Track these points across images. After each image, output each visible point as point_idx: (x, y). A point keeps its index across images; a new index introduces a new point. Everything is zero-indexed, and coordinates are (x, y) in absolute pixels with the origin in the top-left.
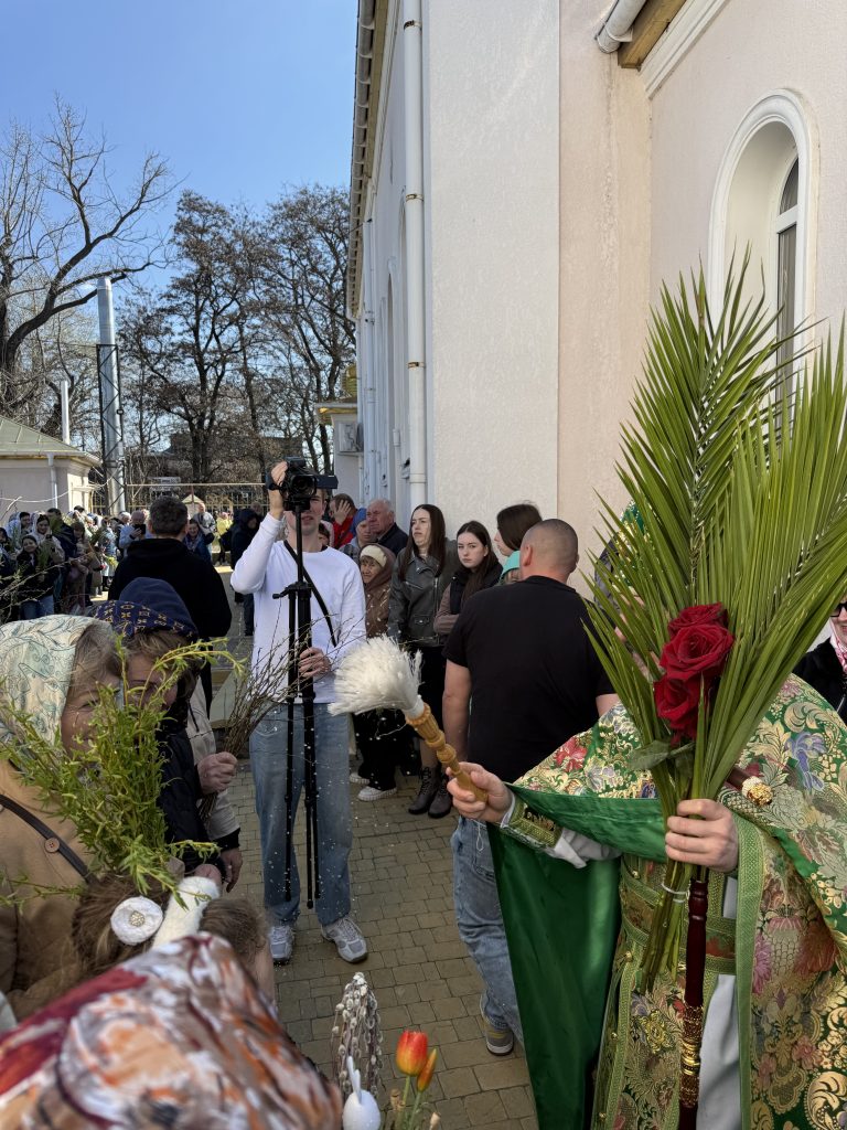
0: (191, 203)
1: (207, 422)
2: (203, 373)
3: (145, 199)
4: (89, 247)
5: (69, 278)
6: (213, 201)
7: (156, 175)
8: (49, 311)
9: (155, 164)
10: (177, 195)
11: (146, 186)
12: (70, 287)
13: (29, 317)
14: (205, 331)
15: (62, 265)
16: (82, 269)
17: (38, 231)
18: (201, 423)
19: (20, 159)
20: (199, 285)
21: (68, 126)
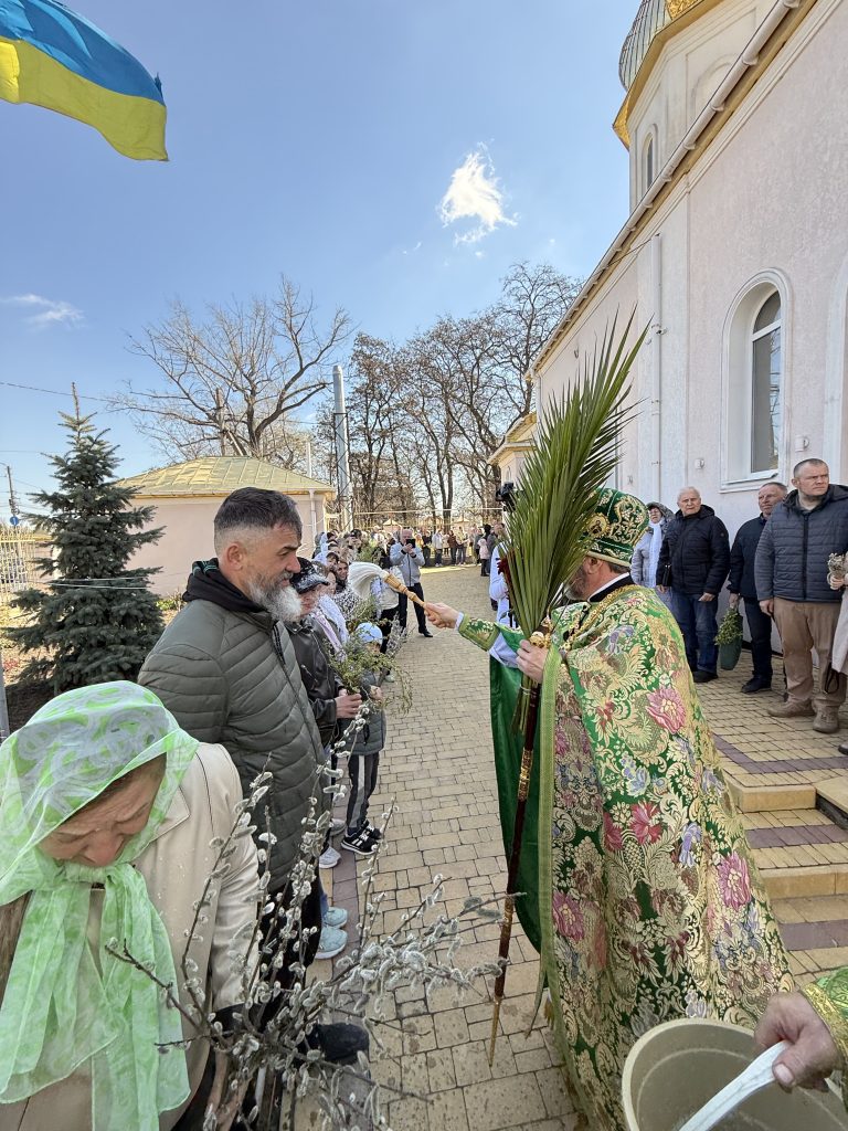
0: (363, 341)
1: (373, 477)
2: (370, 446)
3: (336, 338)
4: (302, 370)
5: (291, 390)
6: (375, 338)
7: (342, 323)
8: (279, 411)
9: (341, 316)
10: (354, 335)
11: (336, 331)
12: (291, 395)
13: (266, 417)
14: (372, 419)
15: (286, 383)
16: (299, 383)
17: (271, 362)
18: (369, 476)
19: (259, 321)
20: (368, 392)
21: (289, 295)
